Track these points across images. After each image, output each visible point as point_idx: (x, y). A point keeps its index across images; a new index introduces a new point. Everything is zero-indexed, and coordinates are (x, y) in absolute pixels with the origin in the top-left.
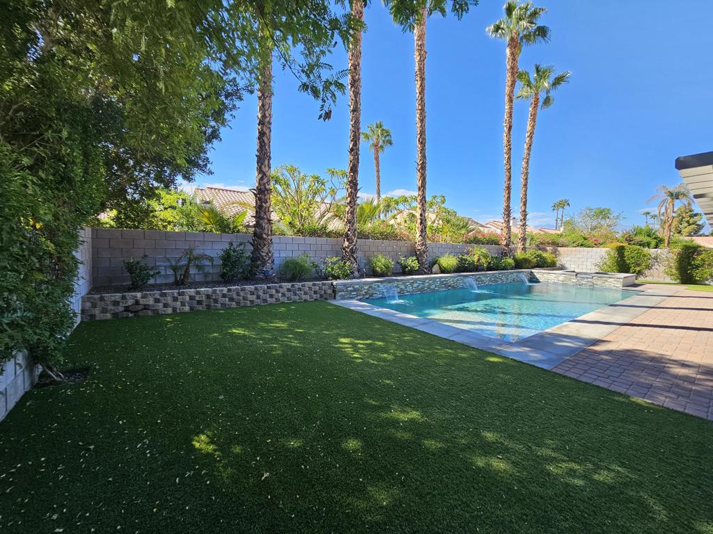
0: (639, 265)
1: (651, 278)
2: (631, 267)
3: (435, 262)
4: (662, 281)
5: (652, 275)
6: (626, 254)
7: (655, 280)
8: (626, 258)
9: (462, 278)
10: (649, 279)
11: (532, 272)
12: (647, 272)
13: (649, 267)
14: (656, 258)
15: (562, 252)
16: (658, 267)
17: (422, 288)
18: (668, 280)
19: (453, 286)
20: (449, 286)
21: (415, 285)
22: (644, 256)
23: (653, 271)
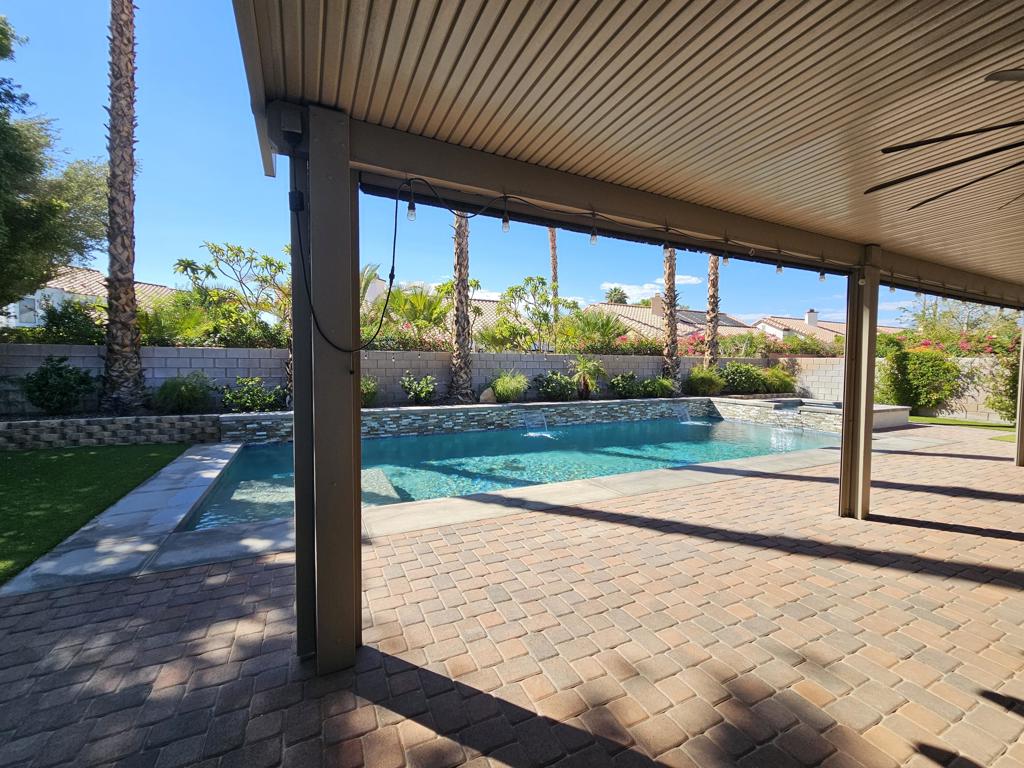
0: (937, 389)
1: (964, 414)
2: (920, 394)
3: (490, 384)
4: (983, 420)
5: (963, 409)
6: (911, 367)
7: (971, 418)
8: (911, 376)
9: (523, 411)
10: (959, 416)
11: (711, 402)
12: (953, 402)
13: (957, 393)
14: (970, 376)
15: (803, 367)
16: (975, 393)
17: (420, 427)
18: (996, 418)
19: (500, 425)
20: (490, 424)
21: (405, 422)
22: (947, 371)
23: (966, 401)
